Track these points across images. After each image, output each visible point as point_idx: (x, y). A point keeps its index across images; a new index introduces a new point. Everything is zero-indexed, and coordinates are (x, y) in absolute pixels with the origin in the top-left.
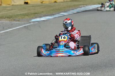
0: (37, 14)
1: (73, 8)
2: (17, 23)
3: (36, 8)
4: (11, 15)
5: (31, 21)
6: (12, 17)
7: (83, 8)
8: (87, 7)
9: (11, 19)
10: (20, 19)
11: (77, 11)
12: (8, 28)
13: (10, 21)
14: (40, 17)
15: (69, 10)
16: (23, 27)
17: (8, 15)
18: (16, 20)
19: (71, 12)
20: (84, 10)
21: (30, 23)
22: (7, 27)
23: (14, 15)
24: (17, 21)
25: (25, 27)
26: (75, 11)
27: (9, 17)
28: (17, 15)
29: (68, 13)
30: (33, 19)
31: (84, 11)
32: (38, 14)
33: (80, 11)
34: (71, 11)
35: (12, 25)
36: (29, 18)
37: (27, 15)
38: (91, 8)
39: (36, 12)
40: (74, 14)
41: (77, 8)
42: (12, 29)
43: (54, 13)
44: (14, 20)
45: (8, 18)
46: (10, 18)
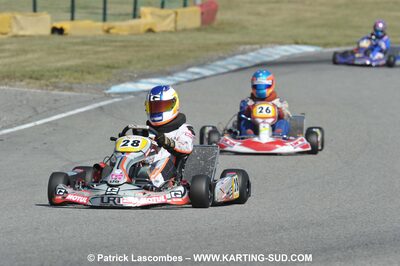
0: (113, 67)
1: (221, 55)
2: (70, 97)
4: (35, 68)
5: (109, 91)
6: (42, 75)
7: (252, 54)
8: (261, 51)
9: (42, 82)
10: (71, 83)
11: (235, 64)
12: (50, 109)
13: (41, 88)
14: (133, 79)
15: (212, 61)
16: (96, 109)
17: (28, 69)
18: (61, 85)
19: (221, 66)
20: (258, 61)
21: (109, 96)
22: (45, 109)
23: (49, 71)
24: (64, 89)
25: (101, 108)
26: (232, 63)
27: (35, 77)
28: (58, 70)
29: (212, 70)
30: (113, 85)
32: (120, 71)
33: (247, 65)
34: (219, 63)
35: (56, 100)
36: (100, 81)
38: (276, 54)
41: (234, 55)
42: (64, 115)
43: (168, 69)
44: (56, 86)
45: (31, 78)
46: (37, 79)
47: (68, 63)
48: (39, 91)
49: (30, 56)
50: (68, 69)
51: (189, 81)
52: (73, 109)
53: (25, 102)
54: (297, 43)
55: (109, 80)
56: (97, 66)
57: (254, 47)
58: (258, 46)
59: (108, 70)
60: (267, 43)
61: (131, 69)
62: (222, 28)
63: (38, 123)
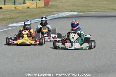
0: (12, 19)
1: (47, 15)
5: (8, 26)
7: (57, 15)
8: (60, 14)
11: (51, 18)
14: (17, 22)
20: (58, 17)
21: (8, 28)
30: (10, 24)
32: (14, 20)
33: (55, 18)
36: (6, 23)
38: (64, 15)
39: (11, 17)
41: (51, 15)
54: (72, 11)
55: (9, 23)
56: (7, 18)
57: (58, 12)
58: (59, 12)
59: (11, 19)
60: (62, 11)
61: (18, 19)
62: (50, 7)
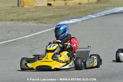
0: (63, 16)
1: (100, 11)
2: (45, 26)
3: (61, 10)
4: (36, 17)
6: (38, 19)
7: (110, 10)
8: (114, 9)
9: (38, 21)
10: (47, 21)
12: (37, 30)
13: (37, 23)
14: (68, 20)
15: (96, 13)
17: (34, 17)
19: (99, 14)
20: (112, 12)
22: (35, 30)
23: (41, 18)
24: (44, 23)
26: (103, 13)
27: (35, 20)
28: (43, 17)
29: (96, 16)
31: (111, 14)
33: (108, 14)
35: (40, 27)
36: (56, 21)
37: (54, 17)
39: (62, 14)
40: (102, 17)
41: (104, 11)
42: (41, 32)
43: (81, 16)
44: (41, 23)
45: (34, 20)
46: (36, 20)
47: (48, 15)
48: (36, 24)
49: (37, 13)
50: (47, 17)
51: (87, 20)
52: (45, 30)
53: (29, 28)
55: (60, 20)
56: (58, 16)
57: (112, 8)
59: (61, 17)
63: (31, 35)
